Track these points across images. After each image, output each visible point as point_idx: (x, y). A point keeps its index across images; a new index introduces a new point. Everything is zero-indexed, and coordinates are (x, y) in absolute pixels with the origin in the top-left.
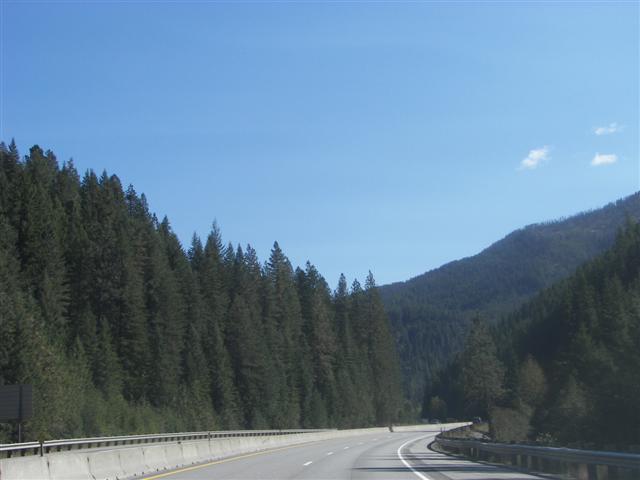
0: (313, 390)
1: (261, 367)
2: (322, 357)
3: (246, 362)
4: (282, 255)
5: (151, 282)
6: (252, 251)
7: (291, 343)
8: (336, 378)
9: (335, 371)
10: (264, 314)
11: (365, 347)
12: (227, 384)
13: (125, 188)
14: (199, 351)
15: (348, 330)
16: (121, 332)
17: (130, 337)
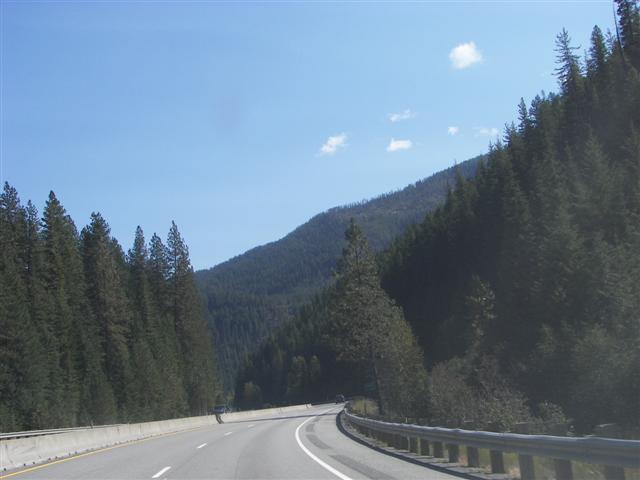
2: (112, 328)
4: (60, 208)
11: (170, 318)
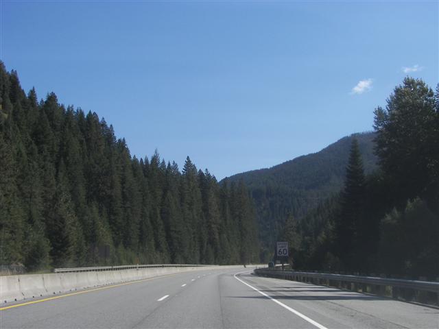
0: (207, 244)
1: (179, 231)
2: (213, 226)
3: (172, 228)
5: (124, 185)
6: (176, 165)
7: (196, 217)
8: (220, 238)
9: (220, 234)
10: (182, 200)
11: (237, 220)
12: (162, 239)
13: (100, 120)
14: (149, 222)
15: (228, 211)
16: (111, 212)
17: (115, 214)
